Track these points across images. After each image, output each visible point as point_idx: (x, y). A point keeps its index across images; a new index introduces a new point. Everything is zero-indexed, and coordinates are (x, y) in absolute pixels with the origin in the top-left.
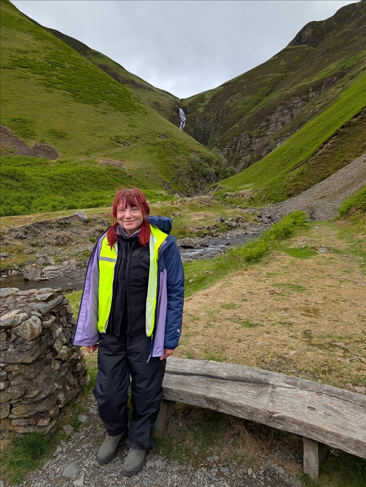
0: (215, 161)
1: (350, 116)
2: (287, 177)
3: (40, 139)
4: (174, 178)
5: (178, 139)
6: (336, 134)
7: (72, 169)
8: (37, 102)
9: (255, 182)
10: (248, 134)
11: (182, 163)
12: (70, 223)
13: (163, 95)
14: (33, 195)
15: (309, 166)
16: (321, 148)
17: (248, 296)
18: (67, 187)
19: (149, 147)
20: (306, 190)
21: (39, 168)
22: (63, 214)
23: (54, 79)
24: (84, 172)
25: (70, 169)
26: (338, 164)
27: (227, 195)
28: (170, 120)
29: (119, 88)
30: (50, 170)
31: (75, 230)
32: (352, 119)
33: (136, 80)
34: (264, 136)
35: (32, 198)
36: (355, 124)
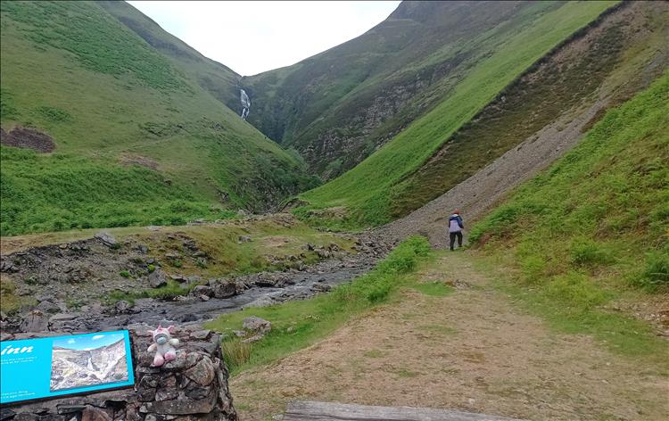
0: (292, 166)
1: (470, 115)
2: (391, 192)
3: (25, 120)
4: (234, 187)
5: (241, 134)
6: (453, 138)
7: (79, 168)
8: (19, 64)
9: (348, 196)
10: (337, 131)
11: (245, 167)
12: (89, 250)
13: (217, 69)
14: (17, 205)
15: (419, 178)
16: (435, 155)
17: (392, 342)
18: (72, 194)
19: (197, 141)
20: (416, 209)
21: (22, 164)
22: (76, 236)
23: (49, 31)
24: (98, 174)
25: (75, 168)
26: (457, 176)
27: (311, 213)
28: (228, 105)
29: (152, 54)
30: (41, 169)
31: (97, 260)
32: (472, 119)
33: (177, 44)
34: (358, 135)
35: (16, 210)
36: (476, 127)
